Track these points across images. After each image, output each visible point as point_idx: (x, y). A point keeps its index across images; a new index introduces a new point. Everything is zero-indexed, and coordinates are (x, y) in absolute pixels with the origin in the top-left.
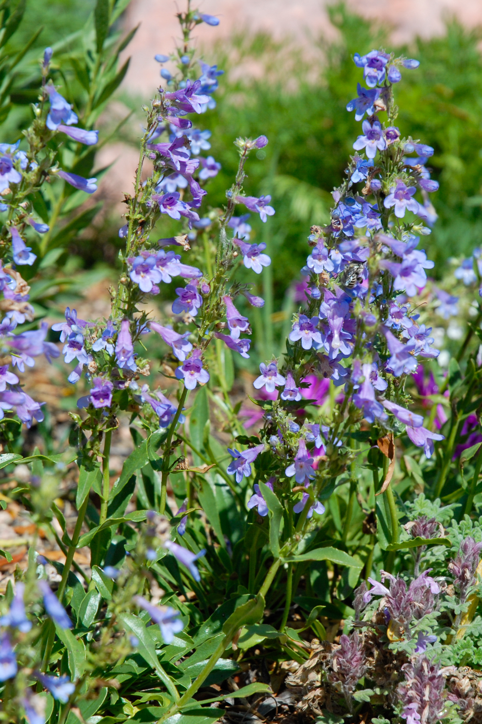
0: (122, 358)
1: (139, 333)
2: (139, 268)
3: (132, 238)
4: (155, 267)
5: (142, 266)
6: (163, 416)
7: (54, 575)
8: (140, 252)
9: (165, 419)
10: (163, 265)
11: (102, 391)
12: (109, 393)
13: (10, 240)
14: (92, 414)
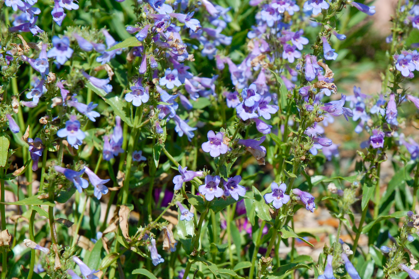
0: (390, 117)
1: (401, 102)
2: (401, 62)
3: (395, 43)
4: (411, 61)
5: (403, 60)
6: (413, 153)
7: (348, 250)
8: (402, 51)
9: (415, 155)
10: (416, 60)
11: (378, 137)
12: (382, 139)
13: (322, 45)
14: (371, 152)
